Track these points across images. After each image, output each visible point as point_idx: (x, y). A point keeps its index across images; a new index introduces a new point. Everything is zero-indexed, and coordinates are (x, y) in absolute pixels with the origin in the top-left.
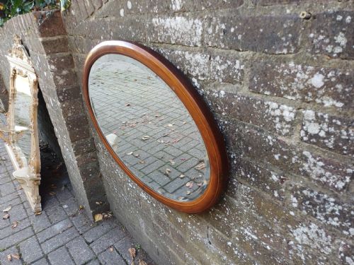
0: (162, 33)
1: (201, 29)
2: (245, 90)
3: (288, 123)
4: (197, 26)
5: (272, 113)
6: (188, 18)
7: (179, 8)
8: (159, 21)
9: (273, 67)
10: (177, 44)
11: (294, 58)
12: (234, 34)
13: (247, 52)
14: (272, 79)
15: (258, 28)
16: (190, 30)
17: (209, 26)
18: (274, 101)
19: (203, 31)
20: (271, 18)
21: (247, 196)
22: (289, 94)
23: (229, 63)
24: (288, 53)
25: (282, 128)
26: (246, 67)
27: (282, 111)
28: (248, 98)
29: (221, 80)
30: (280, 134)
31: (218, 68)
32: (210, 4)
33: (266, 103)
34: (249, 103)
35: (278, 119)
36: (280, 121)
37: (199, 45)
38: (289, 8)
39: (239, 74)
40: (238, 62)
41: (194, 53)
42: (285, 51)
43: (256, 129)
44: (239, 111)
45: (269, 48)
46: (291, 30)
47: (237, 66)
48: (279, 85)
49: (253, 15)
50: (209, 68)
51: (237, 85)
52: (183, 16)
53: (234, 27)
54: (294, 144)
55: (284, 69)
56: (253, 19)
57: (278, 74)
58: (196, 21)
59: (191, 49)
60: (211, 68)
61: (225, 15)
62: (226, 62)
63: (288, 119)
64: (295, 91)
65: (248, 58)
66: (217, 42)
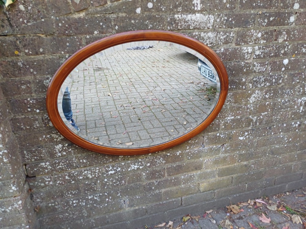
0: (183, 23)
1: (213, 19)
2: (233, 45)
3: (250, 54)
4: (210, 18)
5: (244, 52)
6: (204, 14)
7: (199, 9)
8: (181, 16)
9: (246, 33)
10: (194, 29)
11: (253, 28)
12: (231, 21)
13: (236, 28)
14: (245, 38)
15: (242, 18)
16: (206, 21)
17: (218, 18)
18: (245, 47)
19: (214, 21)
20: (247, 14)
21: (231, 98)
22: (250, 42)
23: (228, 34)
24: (252, 27)
25: (248, 57)
26: (235, 35)
27: (248, 50)
28: (235, 48)
29: (222, 43)
30: (247, 60)
31: (222, 37)
32: (220, 8)
33: (242, 48)
34: (235, 50)
35: (246, 54)
36: (247, 54)
37: (211, 28)
38: (252, 11)
39: (232, 38)
40: (232, 33)
41: (207, 32)
42: (251, 26)
43: (237, 62)
44: (229, 56)
45: (245, 25)
46: (253, 18)
47: (231, 35)
48: (247, 40)
49: (240, 13)
50: (216, 39)
51: (230, 44)
52: (201, 13)
53: (231, 18)
54: (251, 61)
55: (249, 33)
56: (240, 15)
57: (247, 35)
58: (210, 16)
59: (205, 30)
60: (217, 38)
61: (227, 13)
62: (226, 34)
63: (250, 52)
64: (253, 40)
65: (236, 31)
66: (221, 25)
